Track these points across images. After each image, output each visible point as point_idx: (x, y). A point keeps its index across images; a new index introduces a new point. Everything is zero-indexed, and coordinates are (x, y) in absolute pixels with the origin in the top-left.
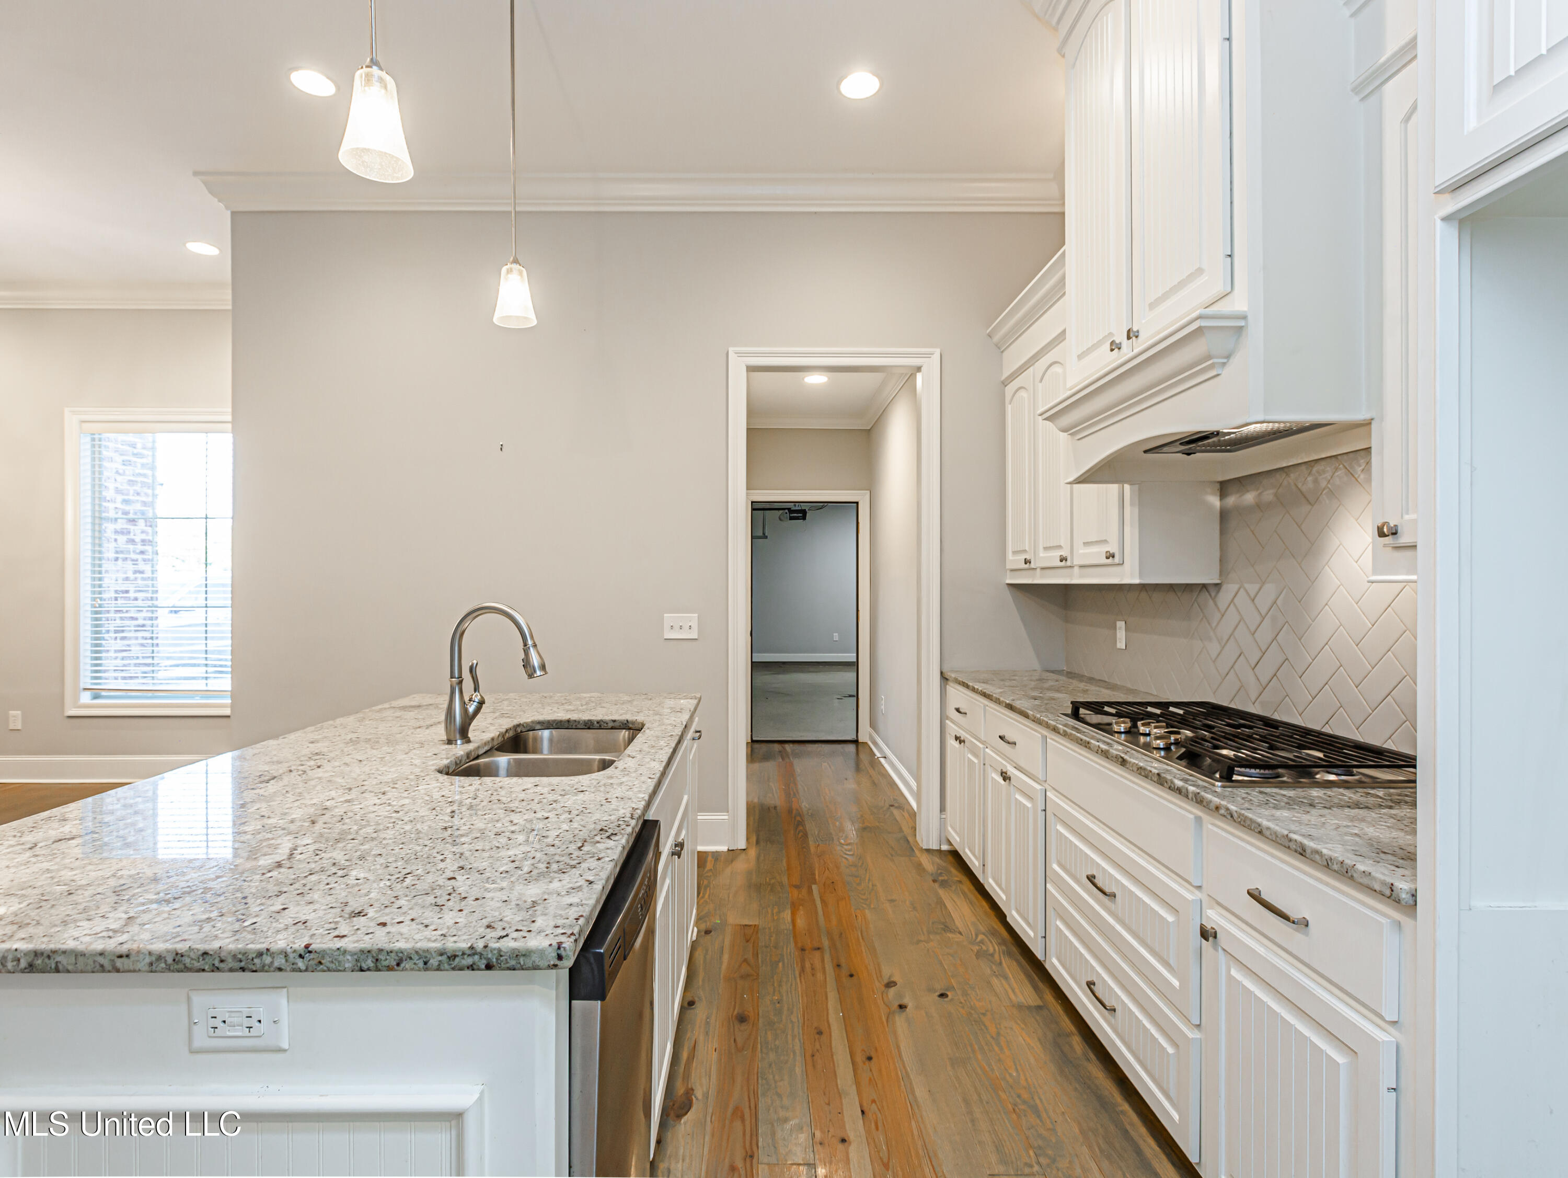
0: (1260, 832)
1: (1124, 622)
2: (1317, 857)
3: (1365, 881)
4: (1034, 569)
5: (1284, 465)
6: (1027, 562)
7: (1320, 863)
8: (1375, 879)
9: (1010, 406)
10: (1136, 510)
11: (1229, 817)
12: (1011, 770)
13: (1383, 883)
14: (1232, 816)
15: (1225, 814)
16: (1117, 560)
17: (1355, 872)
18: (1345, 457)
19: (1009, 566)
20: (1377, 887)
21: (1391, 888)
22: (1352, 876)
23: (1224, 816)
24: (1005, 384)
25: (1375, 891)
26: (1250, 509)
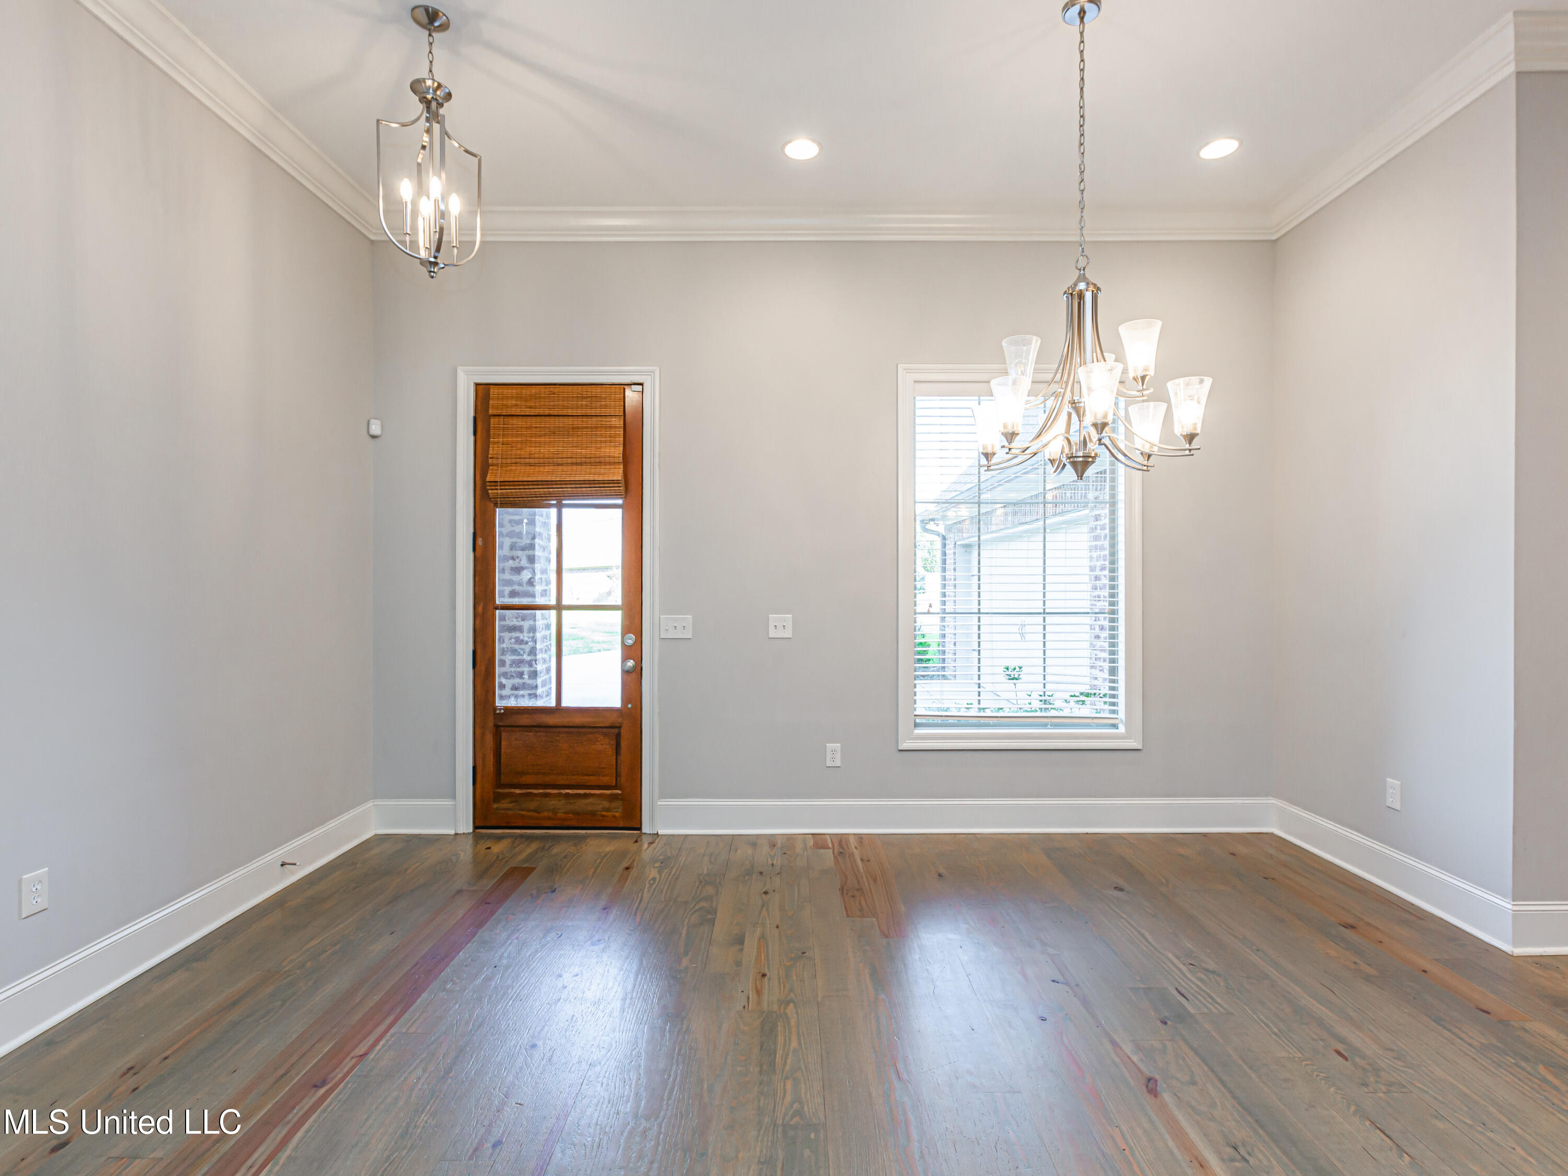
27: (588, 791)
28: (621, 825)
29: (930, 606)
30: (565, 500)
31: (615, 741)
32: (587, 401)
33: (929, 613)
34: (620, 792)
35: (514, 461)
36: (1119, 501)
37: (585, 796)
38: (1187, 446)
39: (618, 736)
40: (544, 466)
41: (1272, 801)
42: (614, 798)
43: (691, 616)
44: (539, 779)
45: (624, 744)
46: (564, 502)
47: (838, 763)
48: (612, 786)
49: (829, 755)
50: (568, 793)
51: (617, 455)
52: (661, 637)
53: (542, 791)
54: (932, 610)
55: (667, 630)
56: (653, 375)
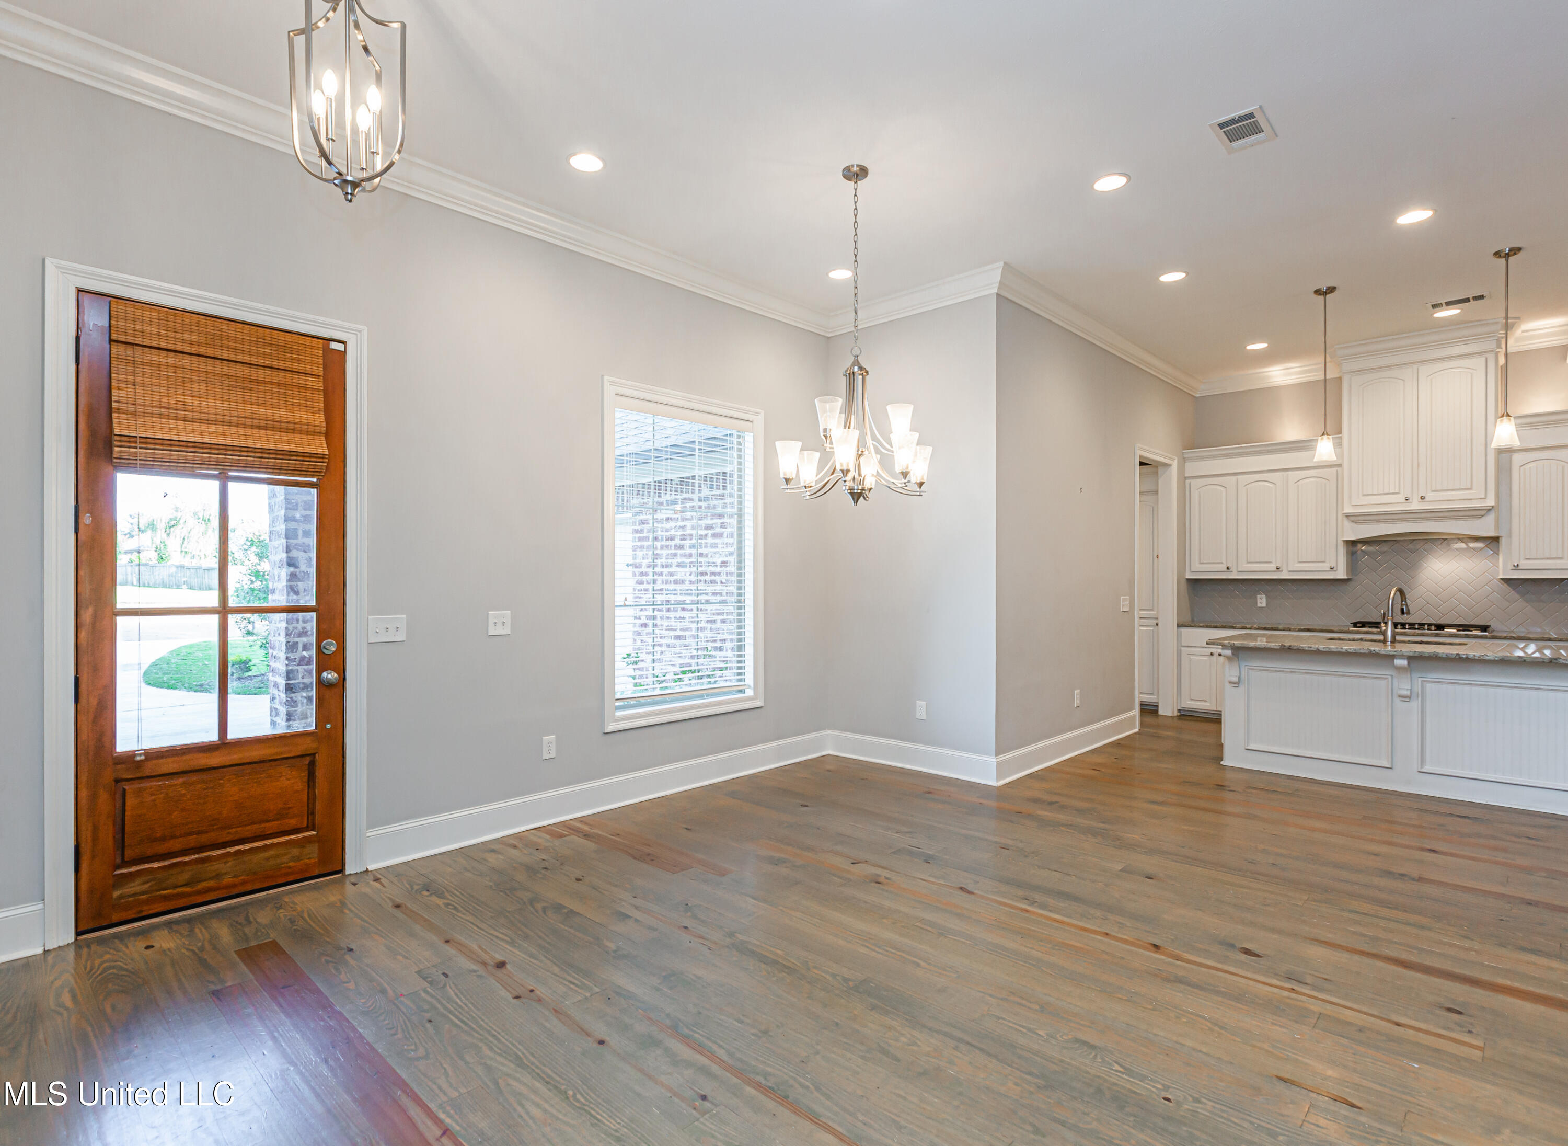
1: (1265, 595)
9: (1197, 491)
16: (1334, 569)
24: (1186, 478)
27: (268, 842)
28: (317, 872)
29: (626, 600)
30: (230, 470)
31: (307, 772)
32: (271, 350)
33: (625, 605)
34: (315, 833)
35: (157, 410)
36: (746, 515)
37: (266, 848)
38: (919, 490)
39: (312, 764)
40: (208, 424)
41: (829, 732)
42: (308, 840)
43: (404, 616)
44: (193, 841)
45: (320, 773)
46: (230, 473)
47: (553, 755)
48: (303, 828)
49: (545, 749)
50: (240, 850)
51: (318, 424)
52: (370, 642)
53: (196, 856)
54: (627, 603)
55: (377, 632)
56: (359, 336)
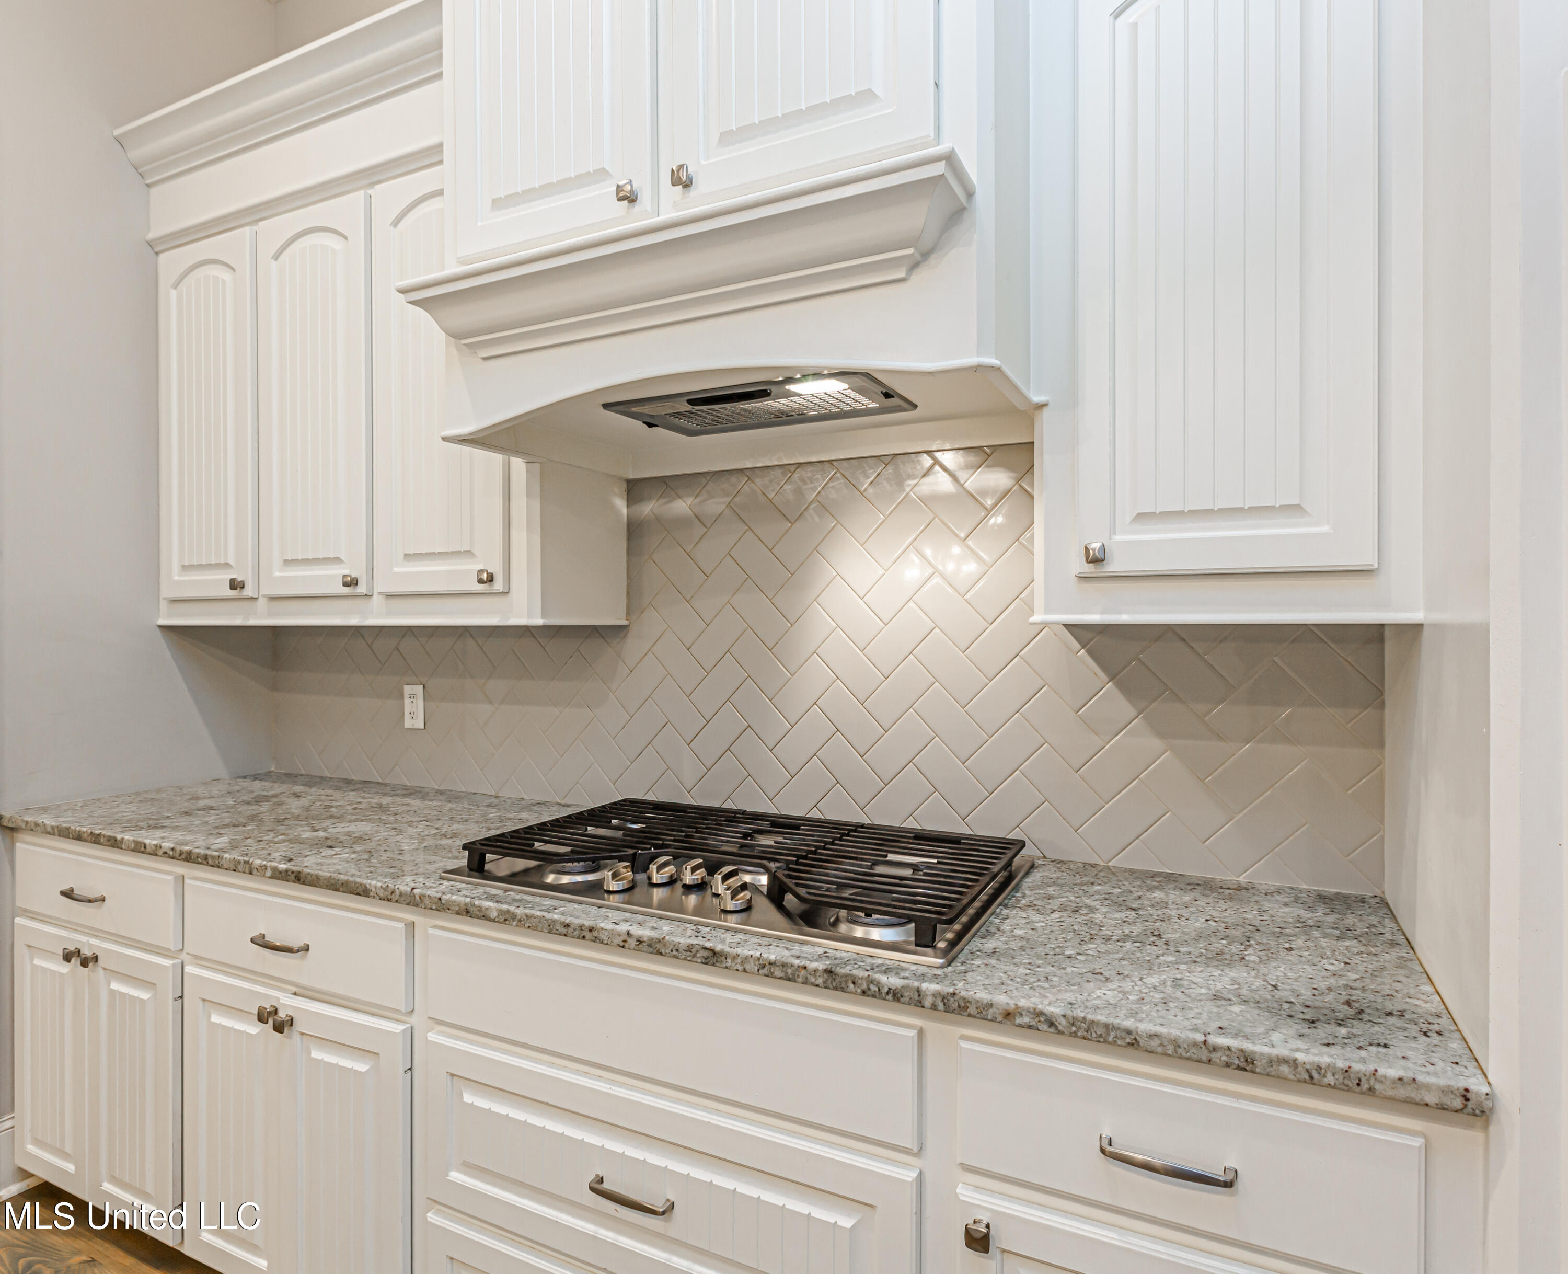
0: (1134, 1044)
1: (422, 686)
2: (1285, 1069)
3: (1402, 1092)
4: (252, 598)
5: (749, 465)
6: (235, 585)
7: (1292, 1077)
8: (1428, 1087)
9: (173, 293)
10: (537, 505)
11: (1044, 1027)
12: (288, 1004)
13: (1448, 1091)
14: (1051, 1024)
15: (1033, 1023)
16: (498, 585)
17: (1381, 1082)
18: (845, 464)
19: (167, 592)
20: (1431, 1099)
21: (1464, 1096)
22: (1371, 1089)
23: (1030, 1027)
24: (155, 248)
25: (1427, 1105)
26: (682, 522)
